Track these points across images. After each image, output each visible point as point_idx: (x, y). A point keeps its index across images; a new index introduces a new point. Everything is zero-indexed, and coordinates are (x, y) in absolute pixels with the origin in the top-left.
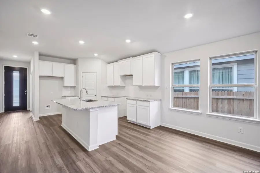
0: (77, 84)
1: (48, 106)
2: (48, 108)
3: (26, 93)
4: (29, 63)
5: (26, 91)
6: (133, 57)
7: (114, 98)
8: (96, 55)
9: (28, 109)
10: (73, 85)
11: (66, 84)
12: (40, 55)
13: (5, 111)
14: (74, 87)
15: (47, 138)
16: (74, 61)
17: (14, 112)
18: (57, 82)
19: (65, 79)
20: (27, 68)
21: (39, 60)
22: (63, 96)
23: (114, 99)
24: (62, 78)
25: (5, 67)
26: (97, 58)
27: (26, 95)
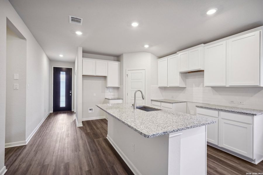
0: (120, 85)
1: (90, 110)
2: (90, 112)
3: (71, 94)
4: (74, 63)
5: (71, 92)
6: (205, 43)
7: (172, 103)
8: (146, 46)
9: (72, 110)
10: (117, 85)
11: (109, 85)
12: (84, 52)
13: (54, 111)
14: (118, 88)
15: (91, 159)
16: (118, 58)
17: (60, 113)
18: (100, 82)
19: (109, 79)
20: (72, 69)
21: (83, 57)
22: (106, 98)
23: (171, 105)
24: (105, 77)
25: (54, 68)
26: (146, 51)
27: (71, 96)
